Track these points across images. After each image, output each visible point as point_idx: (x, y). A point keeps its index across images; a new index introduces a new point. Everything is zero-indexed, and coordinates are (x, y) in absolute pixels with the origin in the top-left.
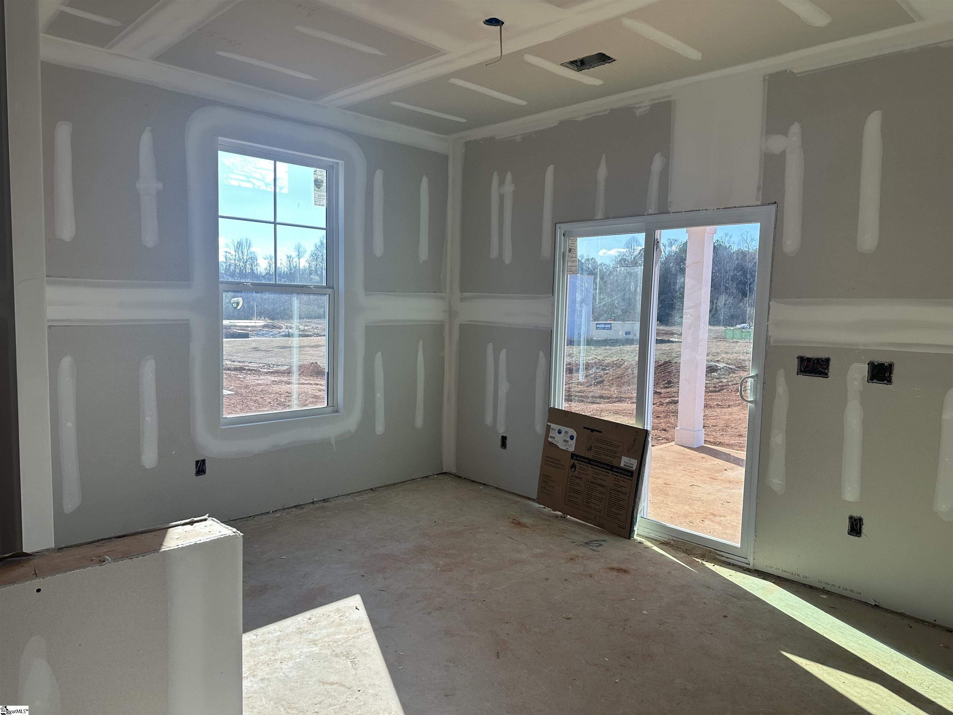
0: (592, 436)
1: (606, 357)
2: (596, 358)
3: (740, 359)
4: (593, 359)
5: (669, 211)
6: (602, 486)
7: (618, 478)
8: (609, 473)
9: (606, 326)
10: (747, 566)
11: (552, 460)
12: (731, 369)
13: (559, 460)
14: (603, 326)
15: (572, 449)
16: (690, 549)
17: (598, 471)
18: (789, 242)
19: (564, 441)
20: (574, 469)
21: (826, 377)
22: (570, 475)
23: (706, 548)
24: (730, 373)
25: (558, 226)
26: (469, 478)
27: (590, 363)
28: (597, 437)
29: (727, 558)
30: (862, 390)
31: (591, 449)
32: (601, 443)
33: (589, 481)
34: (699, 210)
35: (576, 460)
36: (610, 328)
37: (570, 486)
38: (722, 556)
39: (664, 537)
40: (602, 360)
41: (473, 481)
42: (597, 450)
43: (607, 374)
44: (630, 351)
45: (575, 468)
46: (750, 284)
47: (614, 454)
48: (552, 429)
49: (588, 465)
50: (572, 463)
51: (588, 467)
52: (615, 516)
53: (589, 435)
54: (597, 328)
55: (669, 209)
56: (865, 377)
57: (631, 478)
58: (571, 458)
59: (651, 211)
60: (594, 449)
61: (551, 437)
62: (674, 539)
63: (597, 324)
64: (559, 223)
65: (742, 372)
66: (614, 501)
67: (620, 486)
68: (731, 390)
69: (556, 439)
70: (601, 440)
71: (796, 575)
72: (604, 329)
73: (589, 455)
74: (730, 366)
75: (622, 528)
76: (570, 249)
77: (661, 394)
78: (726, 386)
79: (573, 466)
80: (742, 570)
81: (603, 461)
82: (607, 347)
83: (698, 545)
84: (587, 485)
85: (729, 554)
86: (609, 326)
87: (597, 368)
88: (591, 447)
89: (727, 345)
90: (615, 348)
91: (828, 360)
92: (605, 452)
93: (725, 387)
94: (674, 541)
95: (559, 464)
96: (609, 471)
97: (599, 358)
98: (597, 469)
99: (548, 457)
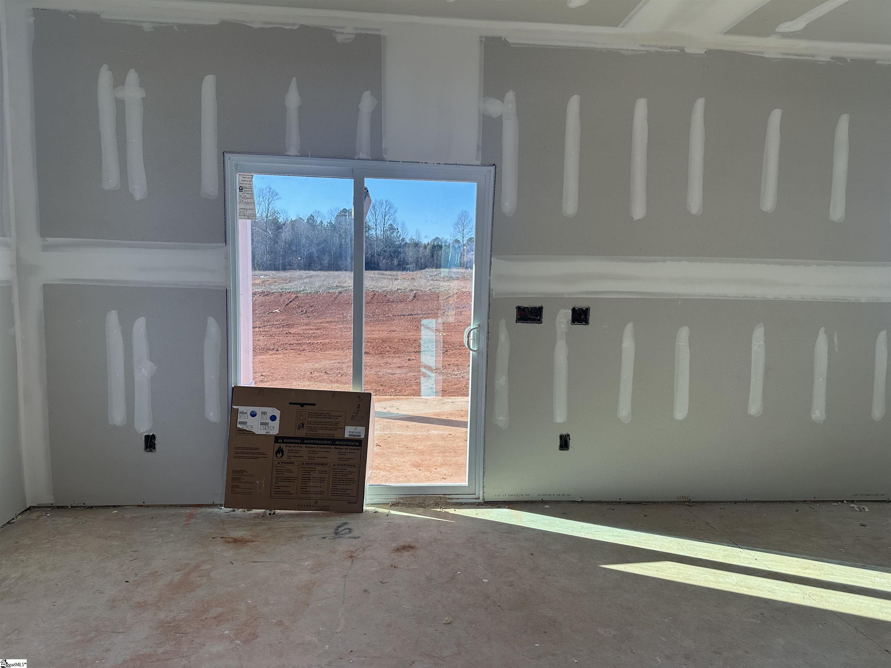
0: (303, 411)
5: (385, 159)
6: (323, 464)
7: (343, 451)
8: (330, 448)
10: (478, 501)
11: (246, 451)
13: (256, 449)
15: (275, 431)
16: (421, 501)
17: (316, 449)
18: (507, 204)
19: (262, 424)
20: (281, 454)
21: (540, 323)
22: (276, 462)
23: (436, 496)
25: (227, 156)
26: (82, 505)
28: (310, 411)
29: (458, 499)
30: (567, 331)
31: (303, 427)
32: (315, 417)
33: (305, 463)
34: (418, 162)
35: (283, 442)
37: (277, 475)
38: (453, 499)
39: (393, 498)
41: (91, 507)
42: (311, 425)
45: (283, 452)
47: (335, 427)
48: (242, 413)
49: (300, 445)
50: (276, 448)
51: (301, 447)
52: (343, 493)
53: (298, 410)
55: (385, 156)
56: (569, 321)
57: (360, 448)
58: (275, 442)
59: (362, 156)
60: (308, 425)
61: (240, 423)
62: (401, 496)
64: (230, 152)
66: (341, 477)
67: (346, 459)
69: (248, 424)
70: (316, 413)
71: (520, 495)
73: (302, 433)
75: (353, 503)
76: (241, 187)
79: (280, 451)
80: (475, 506)
81: (321, 436)
83: (427, 496)
84: (301, 469)
85: (458, 495)
88: (303, 424)
91: (541, 309)
92: (323, 426)
94: (402, 499)
95: (258, 454)
96: (330, 446)
98: (314, 447)
99: (239, 448)
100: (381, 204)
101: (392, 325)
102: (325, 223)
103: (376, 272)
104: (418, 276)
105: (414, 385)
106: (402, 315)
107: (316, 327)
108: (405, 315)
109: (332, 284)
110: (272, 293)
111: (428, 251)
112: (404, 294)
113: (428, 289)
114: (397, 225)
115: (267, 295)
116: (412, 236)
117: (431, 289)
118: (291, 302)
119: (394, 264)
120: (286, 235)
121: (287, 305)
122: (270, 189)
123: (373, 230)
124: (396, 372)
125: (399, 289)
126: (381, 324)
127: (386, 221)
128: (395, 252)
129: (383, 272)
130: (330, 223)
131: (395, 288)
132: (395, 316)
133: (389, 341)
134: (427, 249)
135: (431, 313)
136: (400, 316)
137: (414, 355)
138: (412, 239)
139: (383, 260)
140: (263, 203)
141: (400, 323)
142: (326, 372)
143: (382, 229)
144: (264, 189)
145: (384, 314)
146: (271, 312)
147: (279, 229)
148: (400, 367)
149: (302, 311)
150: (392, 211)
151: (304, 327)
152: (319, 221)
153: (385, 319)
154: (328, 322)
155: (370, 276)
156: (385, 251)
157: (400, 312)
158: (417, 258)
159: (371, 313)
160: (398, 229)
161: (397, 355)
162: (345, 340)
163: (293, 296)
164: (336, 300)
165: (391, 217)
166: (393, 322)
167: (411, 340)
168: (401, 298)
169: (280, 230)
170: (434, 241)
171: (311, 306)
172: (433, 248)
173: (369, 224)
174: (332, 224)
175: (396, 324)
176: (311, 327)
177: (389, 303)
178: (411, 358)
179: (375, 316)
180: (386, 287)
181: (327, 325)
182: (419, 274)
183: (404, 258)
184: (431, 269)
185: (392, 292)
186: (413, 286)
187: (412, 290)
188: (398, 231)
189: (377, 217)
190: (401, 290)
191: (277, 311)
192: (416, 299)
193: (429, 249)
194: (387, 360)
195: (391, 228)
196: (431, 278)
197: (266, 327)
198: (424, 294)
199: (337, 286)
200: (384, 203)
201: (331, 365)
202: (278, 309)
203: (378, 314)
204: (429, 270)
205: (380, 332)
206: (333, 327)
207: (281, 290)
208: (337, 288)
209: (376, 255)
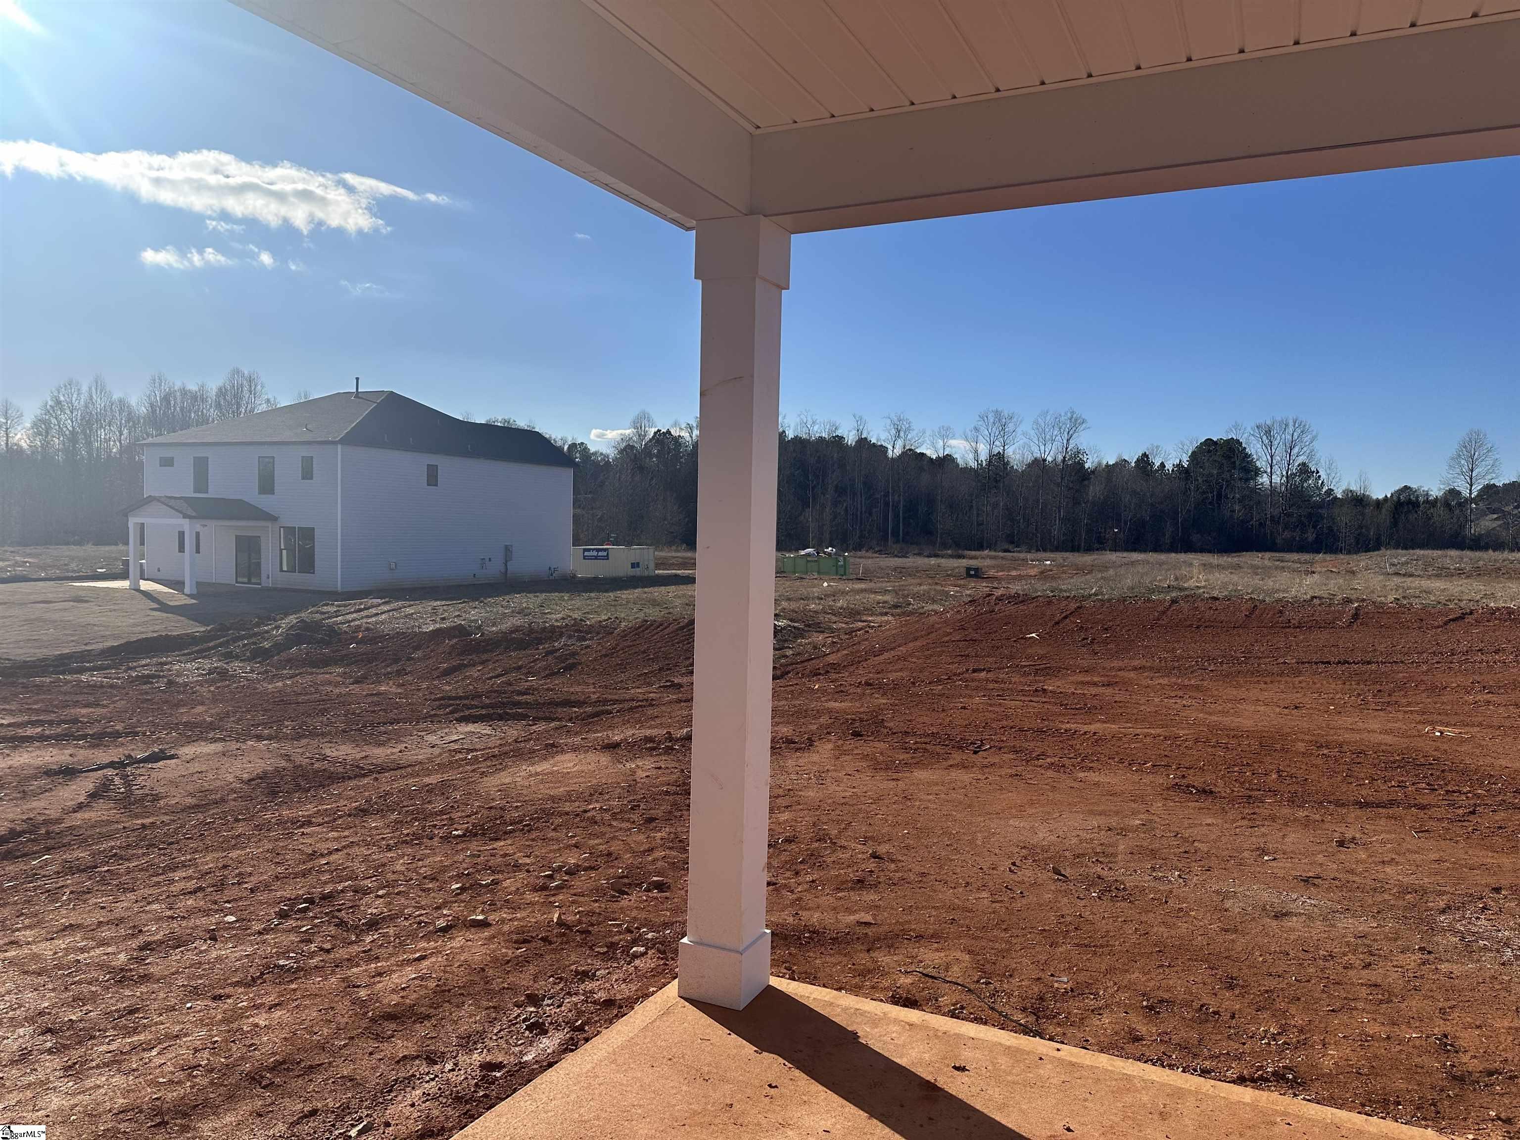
1: (588, 613)
2: (570, 616)
3: (810, 611)
4: (563, 619)
9: (600, 554)
12: (799, 629)
14: (595, 553)
24: (796, 637)
27: (558, 626)
36: (607, 557)
40: (581, 620)
43: (587, 647)
44: (632, 601)
46: (813, 488)
54: (585, 558)
63: (585, 550)
65: (815, 634)
68: (803, 674)
72: (596, 558)
74: (796, 624)
77: (682, 687)
78: (792, 664)
82: (593, 595)
86: (605, 554)
87: (570, 637)
89: (788, 583)
90: (606, 594)
93: (790, 668)
97: (576, 616)
100: (1284, 426)
101: (1294, 688)
102: (1169, 466)
103: (1268, 555)
104: (1362, 564)
105: (1360, 1005)
106: (1323, 663)
107: (1105, 679)
108: (1329, 663)
109: (1160, 581)
110: (1033, 598)
111: (1385, 515)
112: (1327, 609)
113: (1391, 598)
114: (1317, 464)
115: (1023, 601)
116: (1349, 484)
117: (1398, 600)
118: (1066, 617)
119: (1306, 538)
120: (1095, 491)
121: (1057, 623)
122: (1073, 413)
123: (1265, 475)
124: (1292, 907)
125: (1316, 597)
126: (1266, 683)
127: (1293, 458)
128: (1310, 516)
129: (1282, 554)
130: (1179, 465)
131: (1305, 594)
132: (1303, 663)
133: (1278, 747)
134: (1384, 510)
135: (1402, 662)
136: (1316, 663)
137: (1357, 818)
138: (1347, 492)
139: (1284, 531)
140: (1059, 438)
141: (1314, 683)
142: (1056, 871)
143: (1284, 473)
144: (1063, 414)
145: (1273, 657)
146: (1022, 638)
147: (1083, 480)
148: (1306, 881)
149: (1084, 639)
150: (1307, 438)
151: (1080, 678)
152: (1157, 464)
153: (1276, 669)
154: (1135, 669)
155: (1253, 563)
156: (1289, 515)
157: (1316, 653)
158: (1361, 527)
159: (1242, 652)
160: (1318, 472)
161: (1301, 814)
162: (1159, 731)
163: (1073, 606)
164: (1164, 617)
165: (1305, 449)
166: (1297, 679)
167: (1345, 748)
168: (1319, 619)
169: (1086, 482)
170: (1400, 494)
171: (1106, 629)
172: (1396, 508)
173: (1258, 464)
174: (1183, 467)
175: (1303, 685)
176: (1096, 679)
177: (1288, 630)
178: (1349, 836)
179: (1252, 660)
180: (1284, 591)
181: (1132, 675)
182: (1362, 561)
183: (1330, 529)
184: (1394, 551)
185: (1299, 604)
186: (1351, 589)
187: (1348, 601)
188: (1319, 477)
189: (1273, 451)
190: (1320, 598)
191: (1034, 635)
192: (1359, 621)
193: (1387, 510)
194: (1264, 835)
195: (1304, 470)
196: (1393, 568)
197: (1002, 671)
198: (1381, 610)
199: (1169, 587)
200: (1291, 423)
201: (1083, 835)
202: (1037, 631)
203: (1260, 654)
204: (1388, 552)
205: (1259, 708)
206: (1144, 682)
207: (1052, 592)
208: (1168, 592)
209: (1268, 523)
